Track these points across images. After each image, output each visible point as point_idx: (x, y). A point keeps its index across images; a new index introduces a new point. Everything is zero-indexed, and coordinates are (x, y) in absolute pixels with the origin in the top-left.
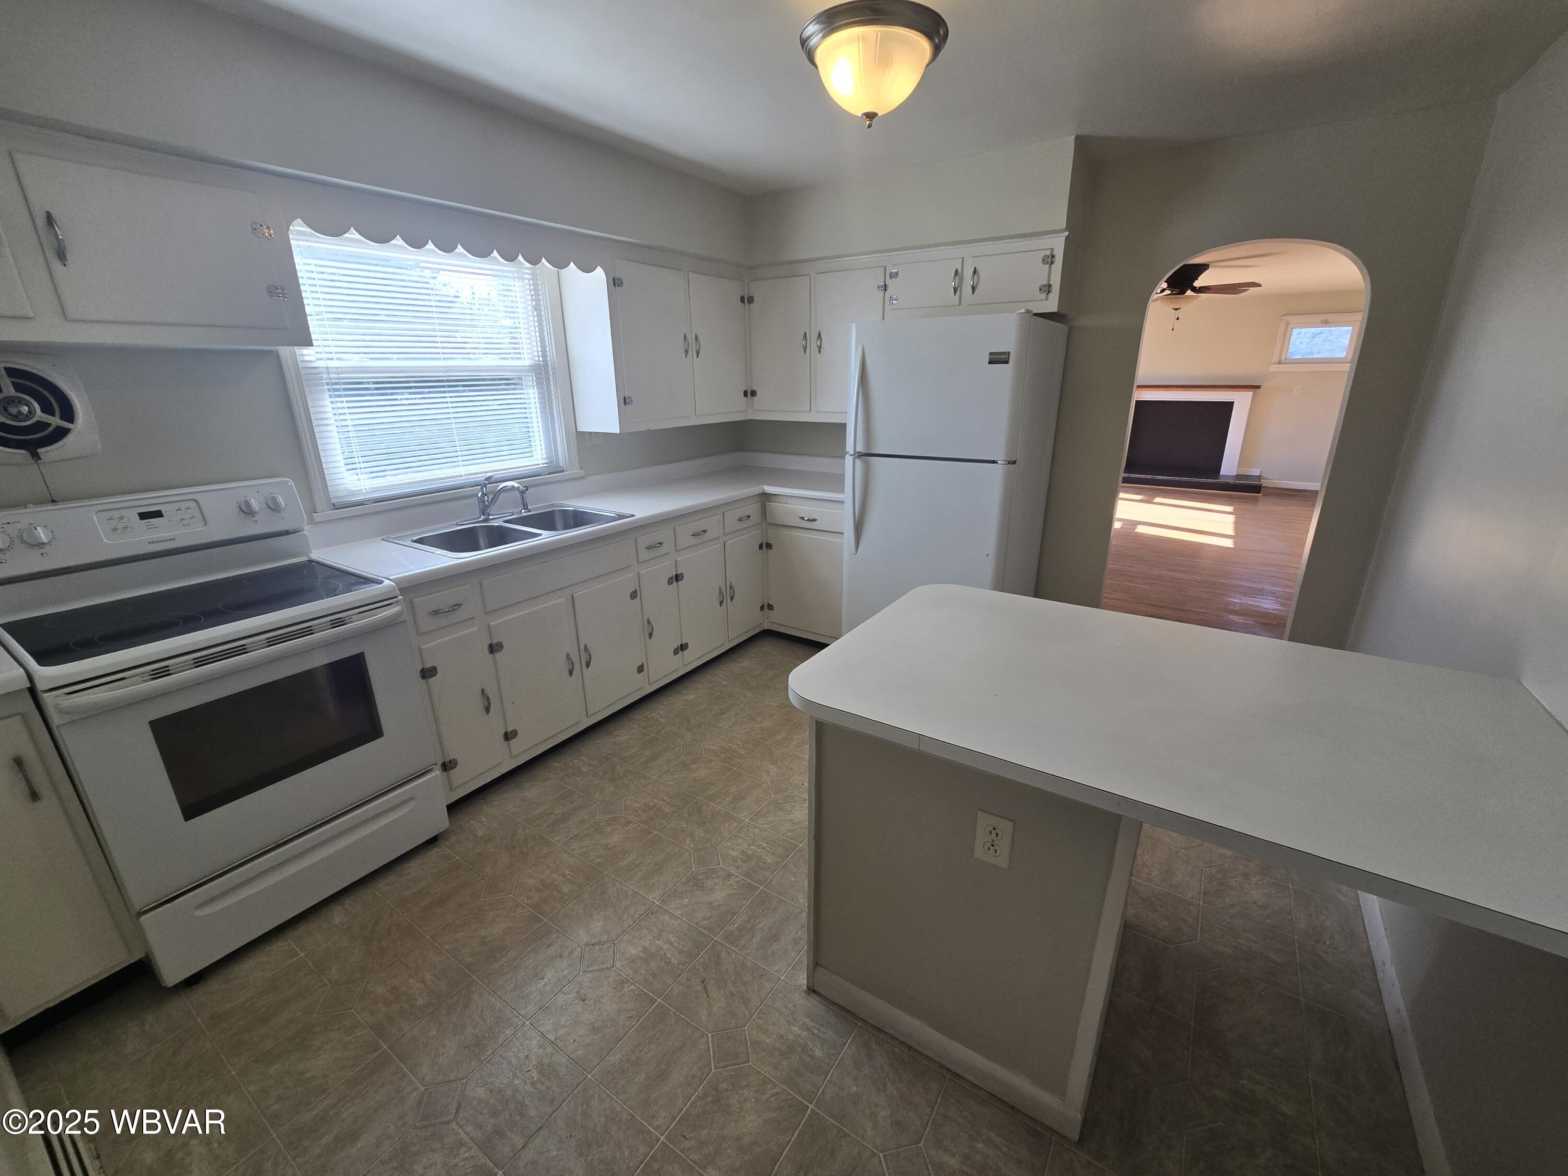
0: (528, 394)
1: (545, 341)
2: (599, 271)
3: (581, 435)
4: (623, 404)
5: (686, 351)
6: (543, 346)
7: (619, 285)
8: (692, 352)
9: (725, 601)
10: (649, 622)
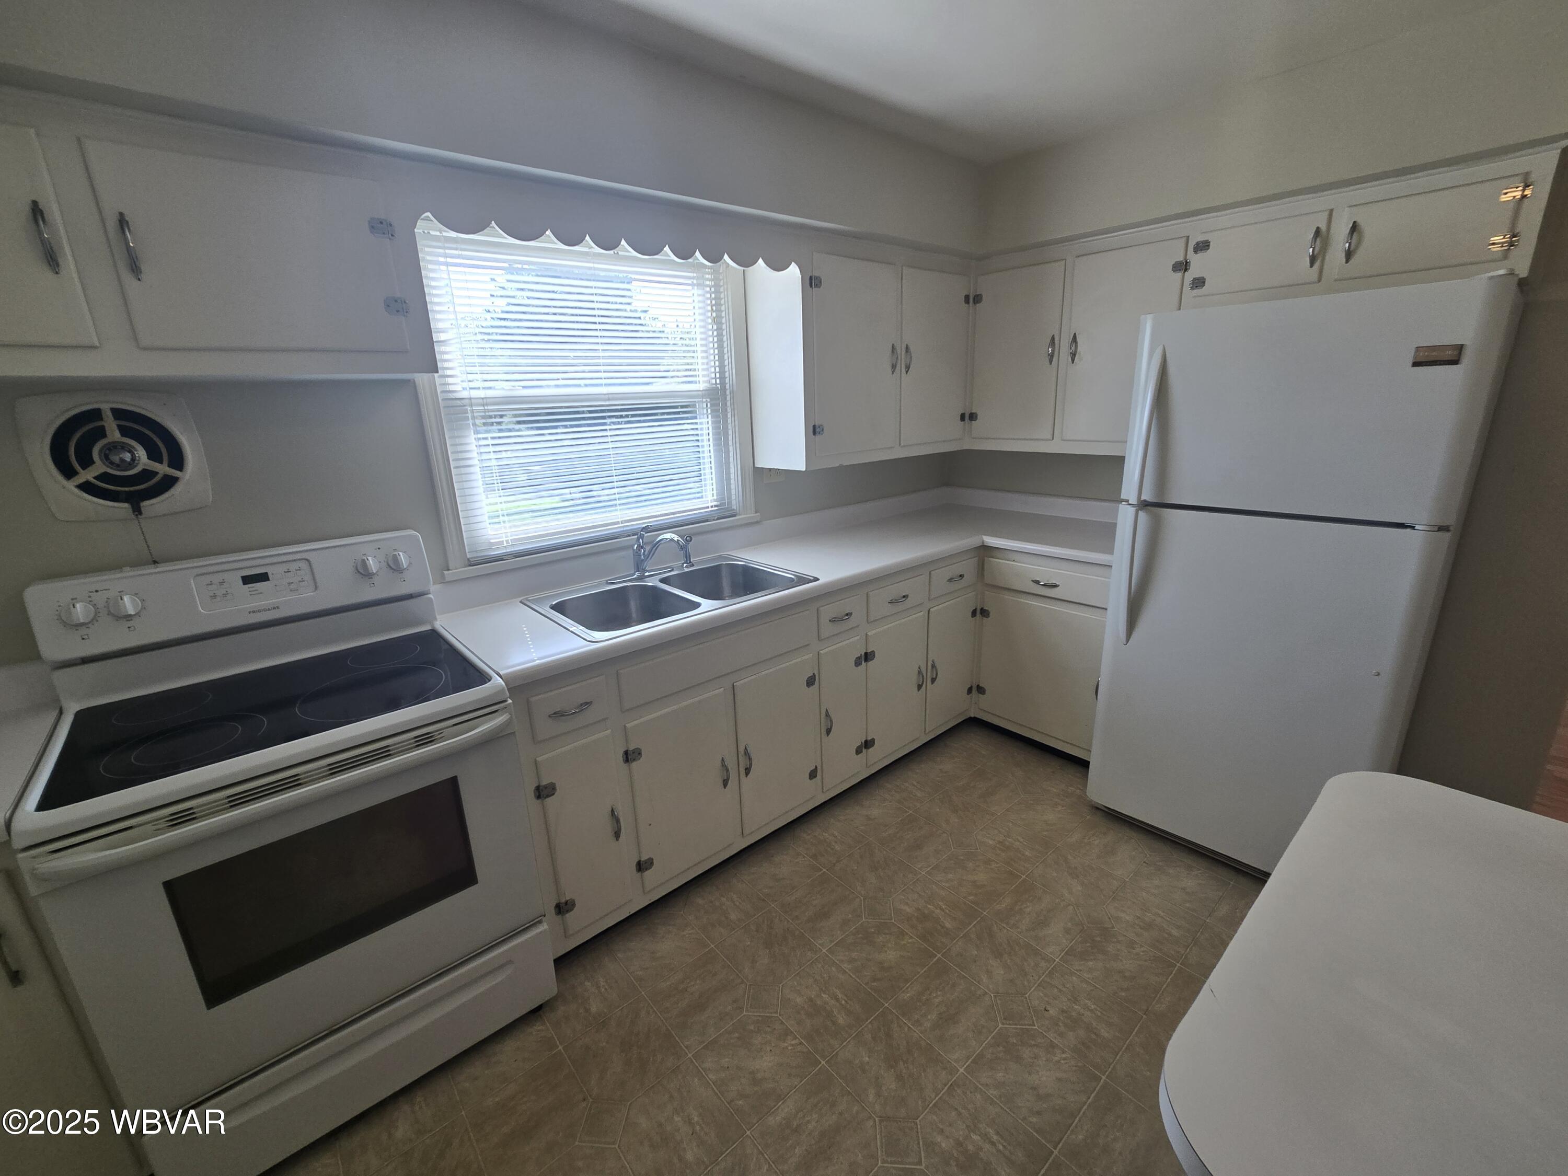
0: (701, 423)
1: (724, 360)
2: (794, 270)
3: (760, 473)
4: (812, 434)
5: (894, 367)
6: (722, 366)
7: (817, 286)
8: (901, 366)
9: (924, 685)
10: (827, 715)
